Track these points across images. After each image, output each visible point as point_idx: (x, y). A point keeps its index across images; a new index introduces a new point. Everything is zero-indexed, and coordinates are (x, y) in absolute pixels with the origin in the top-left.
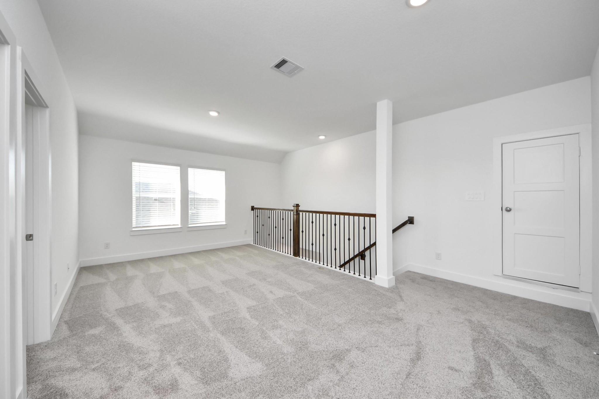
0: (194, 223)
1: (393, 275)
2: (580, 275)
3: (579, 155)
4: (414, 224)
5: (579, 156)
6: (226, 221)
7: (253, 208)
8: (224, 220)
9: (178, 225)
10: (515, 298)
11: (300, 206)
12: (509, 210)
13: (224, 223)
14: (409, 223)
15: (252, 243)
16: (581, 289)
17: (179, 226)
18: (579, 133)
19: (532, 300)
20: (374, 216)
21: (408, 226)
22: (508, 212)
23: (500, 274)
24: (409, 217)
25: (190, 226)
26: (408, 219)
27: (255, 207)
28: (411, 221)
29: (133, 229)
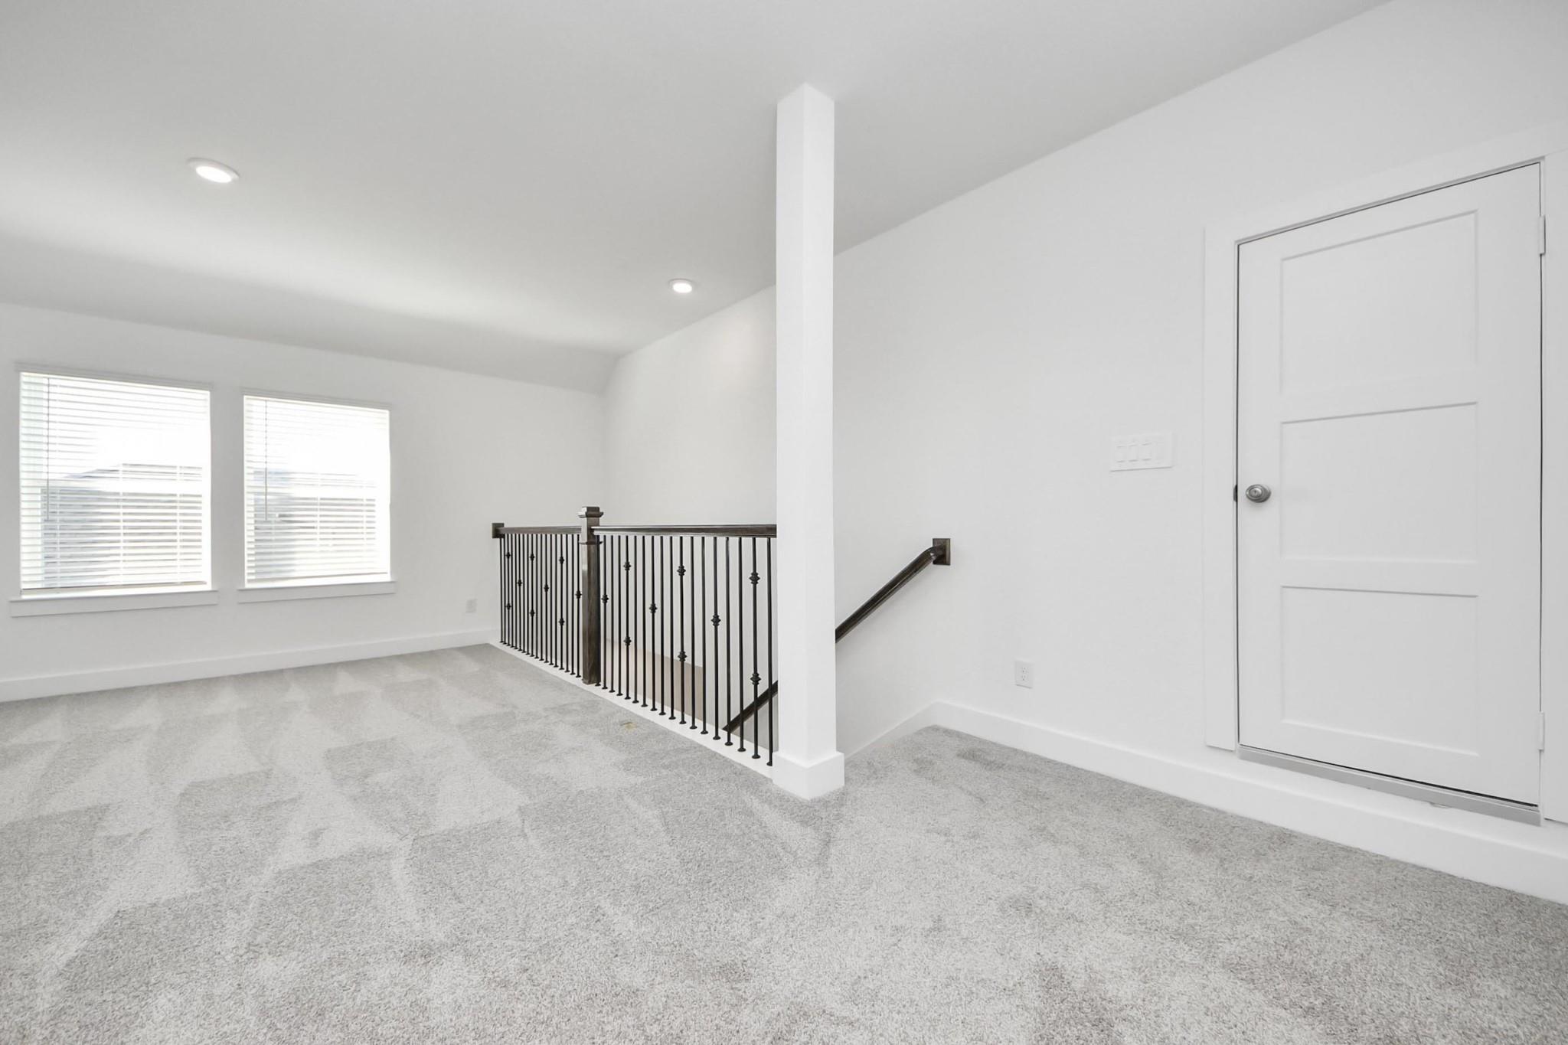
0: (267, 576)
1: (839, 749)
2: (1540, 751)
3: (1542, 251)
4: (949, 564)
5: (1541, 255)
6: (392, 572)
7: (498, 532)
8: (388, 568)
9: (203, 583)
10: (1284, 838)
11: (602, 514)
12: (1260, 497)
13: (387, 578)
14: (934, 558)
15: (495, 641)
16: (1544, 812)
17: (208, 587)
18: (1543, 158)
19: (1349, 851)
20: (770, 531)
21: (932, 570)
22: (1261, 504)
23: (1231, 744)
24: (934, 540)
25: (248, 586)
26: (931, 546)
27: (505, 526)
28: (939, 553)
29: (25, 597)
